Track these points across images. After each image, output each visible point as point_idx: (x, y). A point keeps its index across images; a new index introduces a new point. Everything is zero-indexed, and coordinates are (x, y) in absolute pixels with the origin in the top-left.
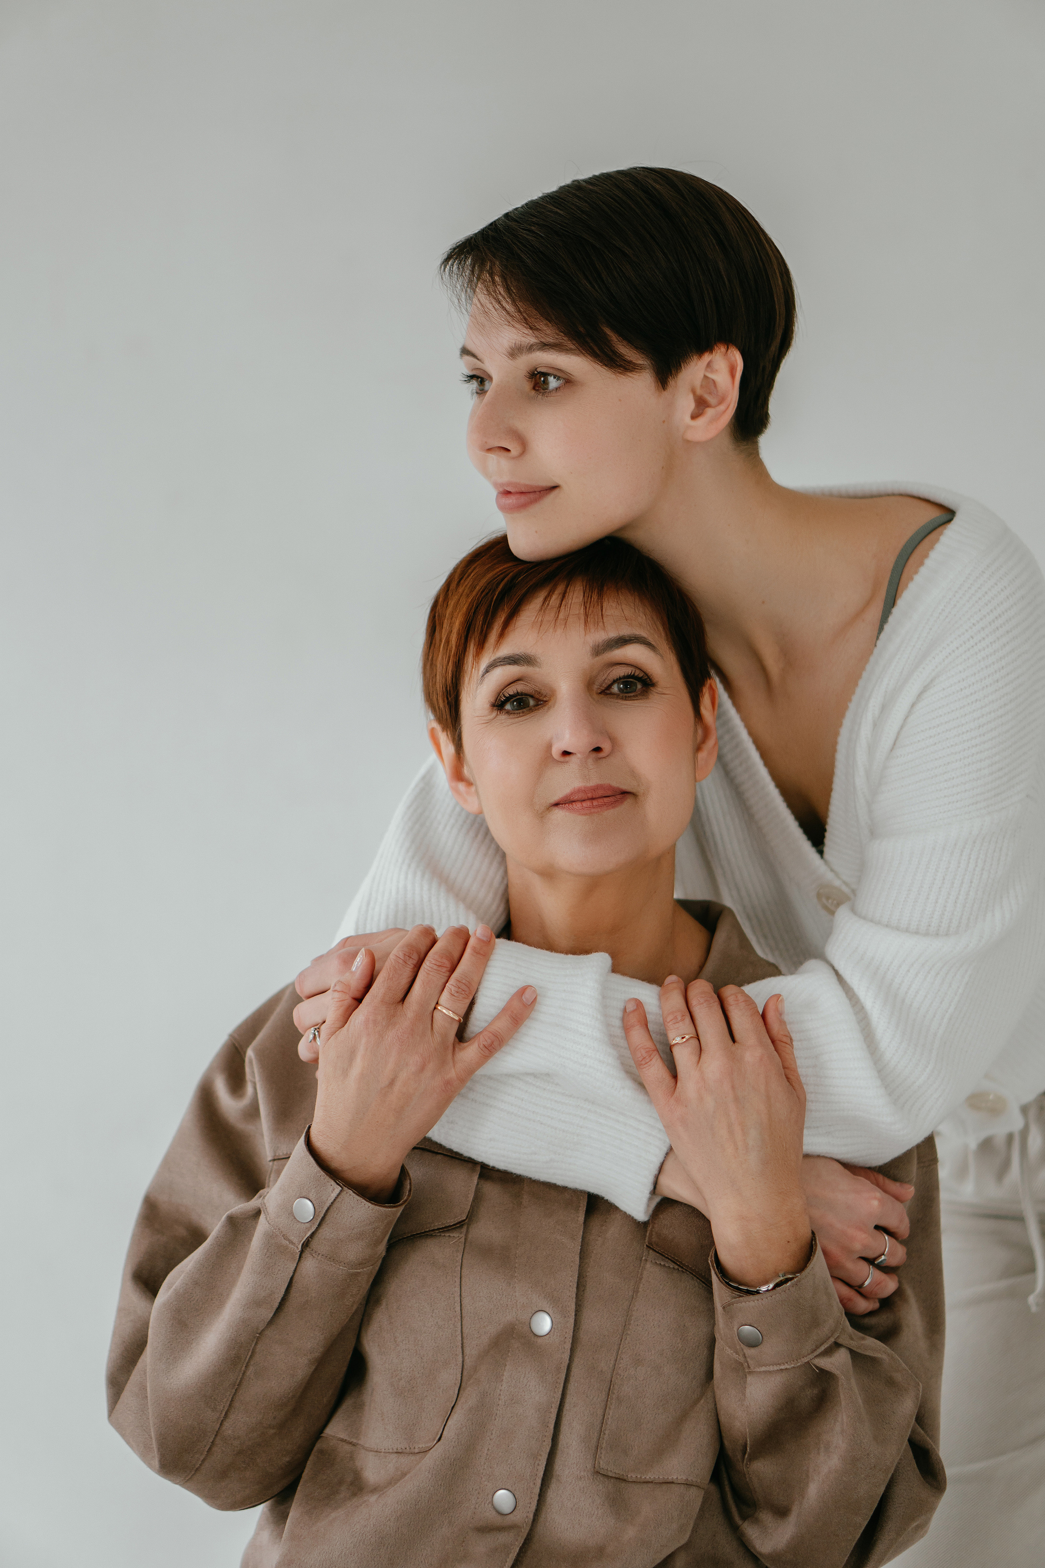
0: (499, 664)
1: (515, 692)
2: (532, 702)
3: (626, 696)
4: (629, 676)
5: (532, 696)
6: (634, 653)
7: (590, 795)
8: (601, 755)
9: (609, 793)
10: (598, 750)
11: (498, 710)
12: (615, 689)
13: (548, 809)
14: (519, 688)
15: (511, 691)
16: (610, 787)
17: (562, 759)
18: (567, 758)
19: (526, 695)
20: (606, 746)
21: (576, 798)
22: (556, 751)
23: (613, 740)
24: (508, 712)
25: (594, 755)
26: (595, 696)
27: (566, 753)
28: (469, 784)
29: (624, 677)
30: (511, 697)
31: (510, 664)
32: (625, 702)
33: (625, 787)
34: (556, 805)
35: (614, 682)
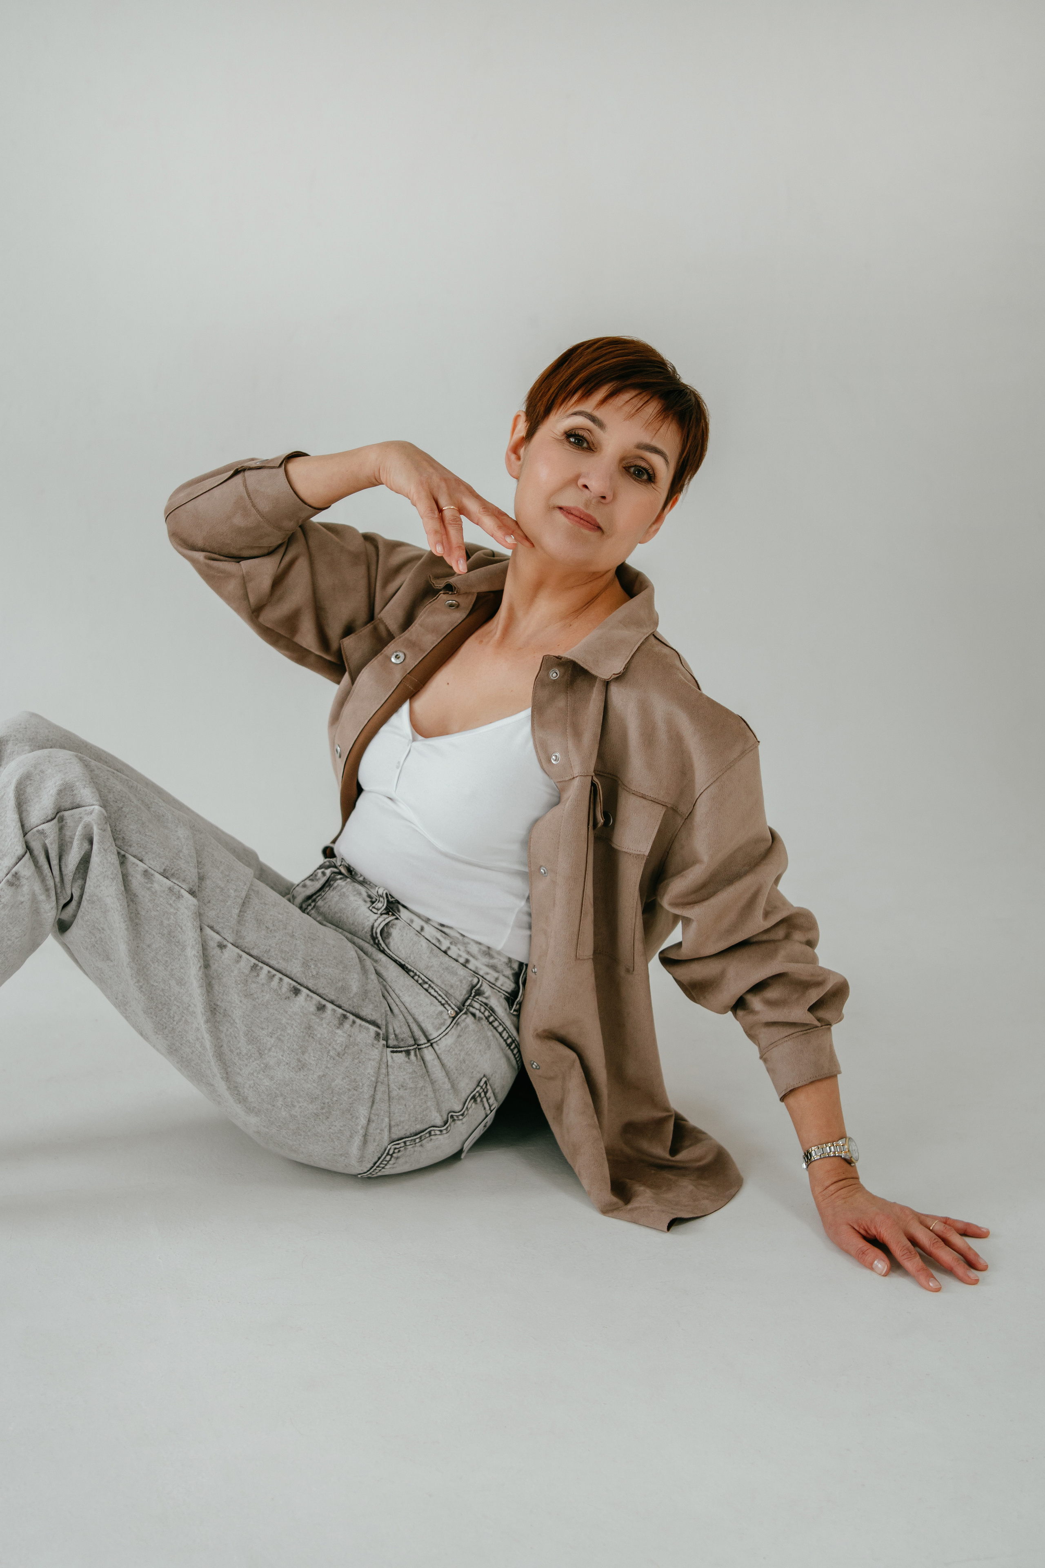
0: (585, 415)
1: (582, 435)
2: (585, 445)
3: (636, 479)
4: (645, 469)
5: (588, 443)
6: (657, 461)
7: (582, 517)
8: (603, 501)
9: (593, 523)
10: (604, 498)
11: (566, 437)
12: (632, 470)
13: (554, 508)
14: (585, 434)
15: (581, 432)
16: (595, 520)
17: (581, 487)
18: (584, 489)
19: (586, 440)
20: (609, 498)
21: (574, 512)
22: (581, 482)
23: (615, 496)
24: (570, 442)
25: (599, 498)
26: (621, 467)
27: (585, 486)
28: (519, 458)
29: (642, 468)
30: (578, 435)
31: (590, 420)
32: (633, 481)
33: (602, 525)
34: (560, 508)
35: (636, 466)
